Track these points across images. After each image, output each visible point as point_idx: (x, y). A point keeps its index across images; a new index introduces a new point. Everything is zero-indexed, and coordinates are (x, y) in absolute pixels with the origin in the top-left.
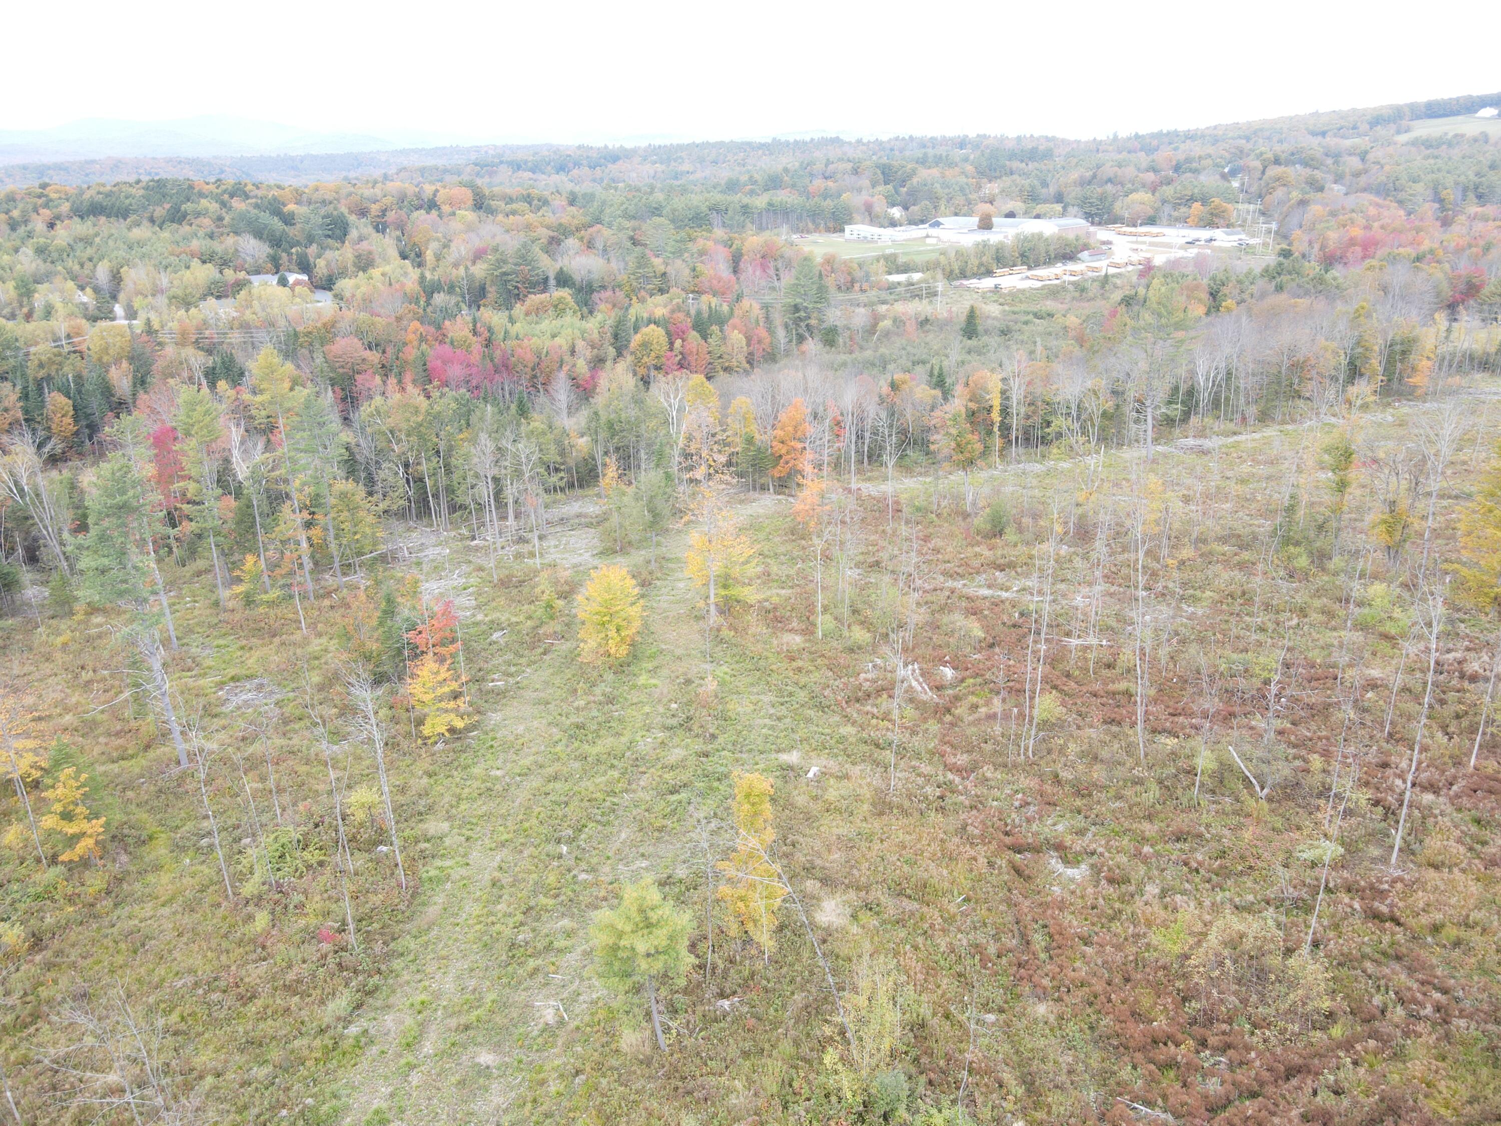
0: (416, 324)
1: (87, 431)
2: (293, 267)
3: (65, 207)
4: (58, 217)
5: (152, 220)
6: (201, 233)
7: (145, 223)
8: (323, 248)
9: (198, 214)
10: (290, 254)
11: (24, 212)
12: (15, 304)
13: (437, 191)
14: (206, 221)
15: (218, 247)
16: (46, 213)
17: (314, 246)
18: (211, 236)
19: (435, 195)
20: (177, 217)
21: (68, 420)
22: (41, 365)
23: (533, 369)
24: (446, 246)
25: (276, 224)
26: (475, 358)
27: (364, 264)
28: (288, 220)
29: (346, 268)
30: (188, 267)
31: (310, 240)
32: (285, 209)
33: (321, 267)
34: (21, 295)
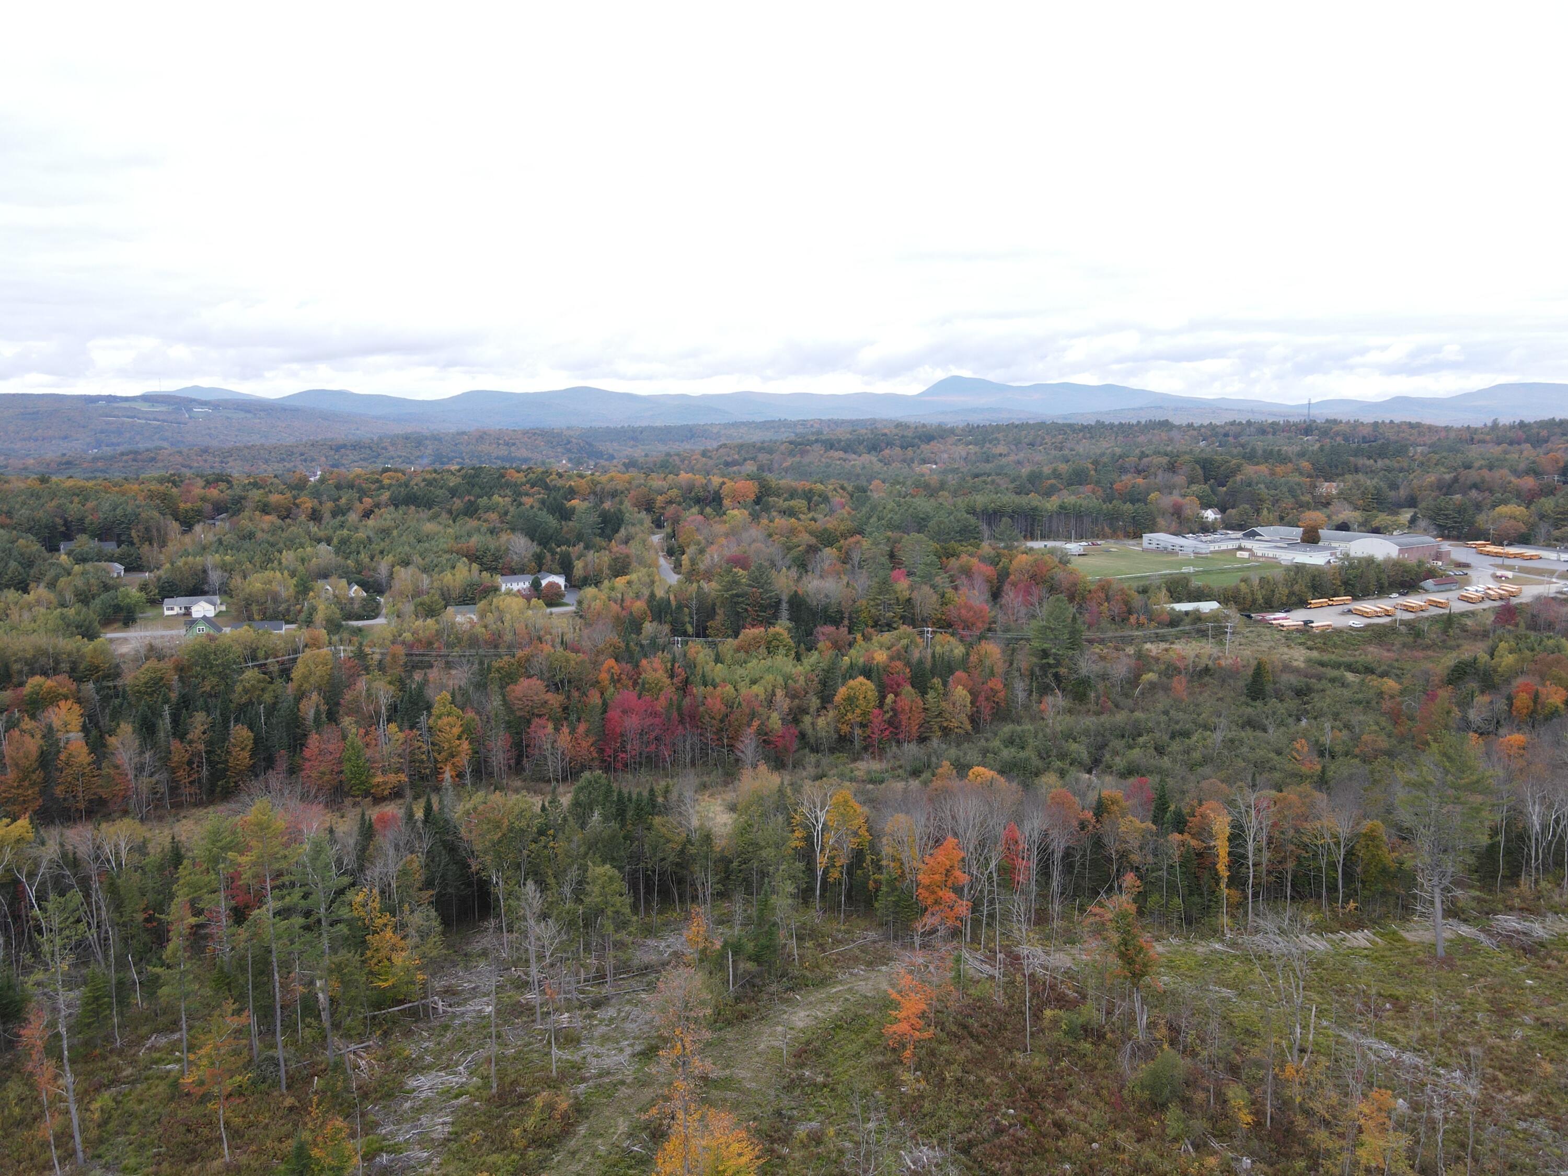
0: (612, 662)
1: (263, 764)
2: (555, 566)
3: (385, 496)
4: (378, 505)
5: (450, 512)
6: (484, 529)
7: (444, 515)
8: (587, 547)
9: (488, 509)
10: (553, 553)
11: (350, 501)
12: (292, 600)
13: (724, 483)
14: (493, 516)
15: (492, 543)
16: (368, 501)
17: (582, 545)
18: (492, 532)
19: (721, 487)
20: (471, 511)
21: (246, 754)
22: (246, 691)
23: (722, 721)
24: (702, 551)
25: (552, 521)
26: (661, 704)
27: (620, 568)
28: (565, 514)
29: (601, 571)
30: (453, 568)
31: (580, 537)
32: (568, 505)
33: (579, 567)
34: (298, 593)
